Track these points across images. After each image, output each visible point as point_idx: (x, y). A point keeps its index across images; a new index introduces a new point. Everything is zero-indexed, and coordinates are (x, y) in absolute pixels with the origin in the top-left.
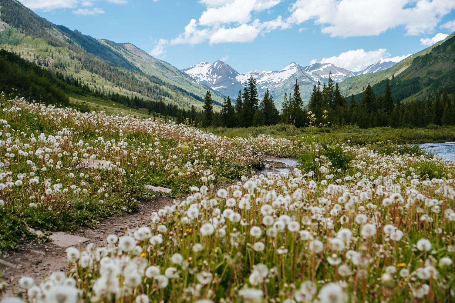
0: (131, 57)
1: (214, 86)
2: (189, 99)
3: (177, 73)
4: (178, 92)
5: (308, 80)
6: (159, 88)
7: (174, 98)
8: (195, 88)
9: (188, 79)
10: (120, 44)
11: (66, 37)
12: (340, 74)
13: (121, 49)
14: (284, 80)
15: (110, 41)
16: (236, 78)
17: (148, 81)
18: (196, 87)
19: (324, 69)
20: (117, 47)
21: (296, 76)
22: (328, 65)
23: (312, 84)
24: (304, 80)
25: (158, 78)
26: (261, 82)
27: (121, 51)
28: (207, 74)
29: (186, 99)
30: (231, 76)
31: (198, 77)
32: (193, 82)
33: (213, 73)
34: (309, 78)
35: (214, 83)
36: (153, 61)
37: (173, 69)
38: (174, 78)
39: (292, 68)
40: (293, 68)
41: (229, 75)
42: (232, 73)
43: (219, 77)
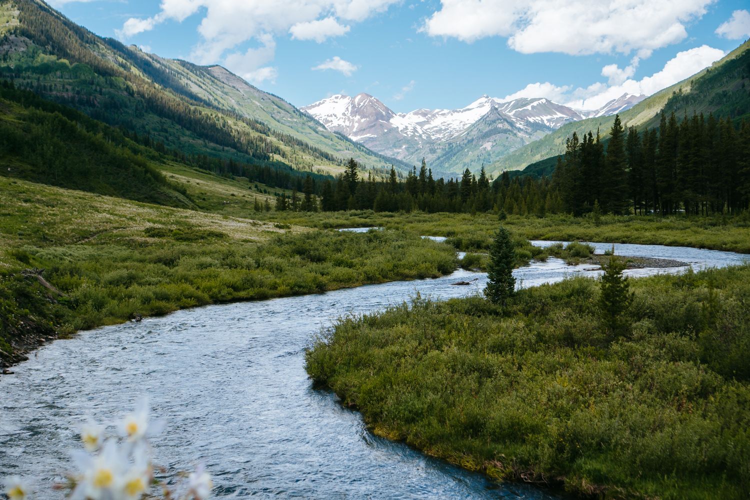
0: (220, 88)
1: (356, 134)
2: (312, 158)
3: (294, 114)
4: (295, 146)
5: (507, 126)
6: (265, 140)
7: (289, 156)
8: (323, 139)
9: (311, 124)
10: (203, 67)
11: (119, 58)
12: (559, 115)
13: (204, 76)
14: (468, 125)
15: (188, 63)
16: (391, 121)
17: (248, 129)
18: (326, 137)
19: (533, 107)
20: (198, 73)
21: (488, 119)
22: (540, 102)
23: (512, 132)
24: (500, 126)
25: (264, 124)
26: (432, 128)
27: (205, 79)
28: (344, 114)
29: (308, 158)
30: (382, 117)
31: (329, 119)
32: (320, 129)
33: (354, 113)
34: (507, 122)
35: (355, 130)
36: (256, 94)
37: (288, 107)
38: (289, 122)
39: (481, 105)
40: (483, 106)
41: (379, 116)
42: (384, 113)
43: (363, 120)
